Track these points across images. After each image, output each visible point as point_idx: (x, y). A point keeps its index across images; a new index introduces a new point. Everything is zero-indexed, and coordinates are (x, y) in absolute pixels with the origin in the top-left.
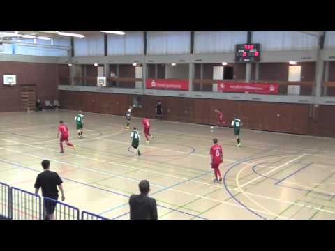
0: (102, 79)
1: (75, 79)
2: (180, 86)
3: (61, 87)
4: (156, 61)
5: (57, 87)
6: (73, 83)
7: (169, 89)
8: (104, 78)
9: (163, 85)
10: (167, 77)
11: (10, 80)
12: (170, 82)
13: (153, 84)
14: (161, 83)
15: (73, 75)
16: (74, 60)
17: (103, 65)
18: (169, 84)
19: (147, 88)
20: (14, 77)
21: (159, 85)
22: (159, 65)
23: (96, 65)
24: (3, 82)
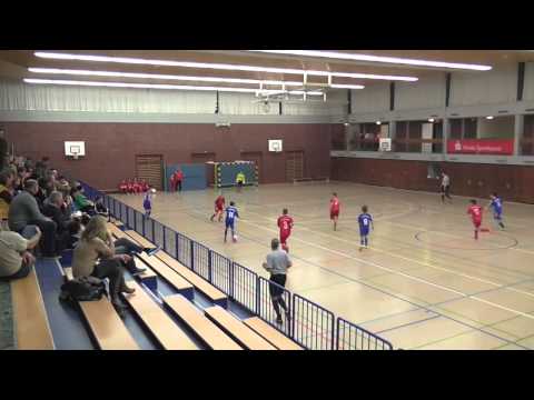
0: (385, 142)
1: (352, 142)
2: (499, 149)
3: (334, 154)
4: (463, 115)
5: (329, 153)
6: (348, 148)
7: (482, 153)
8: (389, 140)
9: (472, 148)
10: (479, 136)
11: (275, 145)
12: (483, 142)
13: (458, 147)
14: (469, 145)
15: (349, 136)
16: (351, 118)
17: (387, 123)
18: (481, 145)
19: (449, 153)
20: (280, 142)
21: (466, 148)
22: (468, 120)
23: (379, 123)
24: (268, 148)
